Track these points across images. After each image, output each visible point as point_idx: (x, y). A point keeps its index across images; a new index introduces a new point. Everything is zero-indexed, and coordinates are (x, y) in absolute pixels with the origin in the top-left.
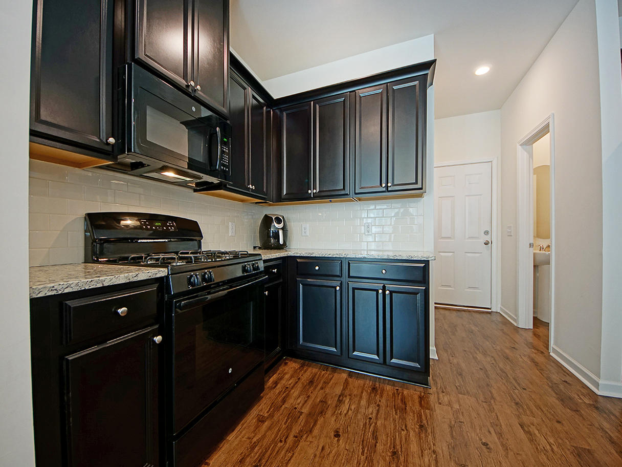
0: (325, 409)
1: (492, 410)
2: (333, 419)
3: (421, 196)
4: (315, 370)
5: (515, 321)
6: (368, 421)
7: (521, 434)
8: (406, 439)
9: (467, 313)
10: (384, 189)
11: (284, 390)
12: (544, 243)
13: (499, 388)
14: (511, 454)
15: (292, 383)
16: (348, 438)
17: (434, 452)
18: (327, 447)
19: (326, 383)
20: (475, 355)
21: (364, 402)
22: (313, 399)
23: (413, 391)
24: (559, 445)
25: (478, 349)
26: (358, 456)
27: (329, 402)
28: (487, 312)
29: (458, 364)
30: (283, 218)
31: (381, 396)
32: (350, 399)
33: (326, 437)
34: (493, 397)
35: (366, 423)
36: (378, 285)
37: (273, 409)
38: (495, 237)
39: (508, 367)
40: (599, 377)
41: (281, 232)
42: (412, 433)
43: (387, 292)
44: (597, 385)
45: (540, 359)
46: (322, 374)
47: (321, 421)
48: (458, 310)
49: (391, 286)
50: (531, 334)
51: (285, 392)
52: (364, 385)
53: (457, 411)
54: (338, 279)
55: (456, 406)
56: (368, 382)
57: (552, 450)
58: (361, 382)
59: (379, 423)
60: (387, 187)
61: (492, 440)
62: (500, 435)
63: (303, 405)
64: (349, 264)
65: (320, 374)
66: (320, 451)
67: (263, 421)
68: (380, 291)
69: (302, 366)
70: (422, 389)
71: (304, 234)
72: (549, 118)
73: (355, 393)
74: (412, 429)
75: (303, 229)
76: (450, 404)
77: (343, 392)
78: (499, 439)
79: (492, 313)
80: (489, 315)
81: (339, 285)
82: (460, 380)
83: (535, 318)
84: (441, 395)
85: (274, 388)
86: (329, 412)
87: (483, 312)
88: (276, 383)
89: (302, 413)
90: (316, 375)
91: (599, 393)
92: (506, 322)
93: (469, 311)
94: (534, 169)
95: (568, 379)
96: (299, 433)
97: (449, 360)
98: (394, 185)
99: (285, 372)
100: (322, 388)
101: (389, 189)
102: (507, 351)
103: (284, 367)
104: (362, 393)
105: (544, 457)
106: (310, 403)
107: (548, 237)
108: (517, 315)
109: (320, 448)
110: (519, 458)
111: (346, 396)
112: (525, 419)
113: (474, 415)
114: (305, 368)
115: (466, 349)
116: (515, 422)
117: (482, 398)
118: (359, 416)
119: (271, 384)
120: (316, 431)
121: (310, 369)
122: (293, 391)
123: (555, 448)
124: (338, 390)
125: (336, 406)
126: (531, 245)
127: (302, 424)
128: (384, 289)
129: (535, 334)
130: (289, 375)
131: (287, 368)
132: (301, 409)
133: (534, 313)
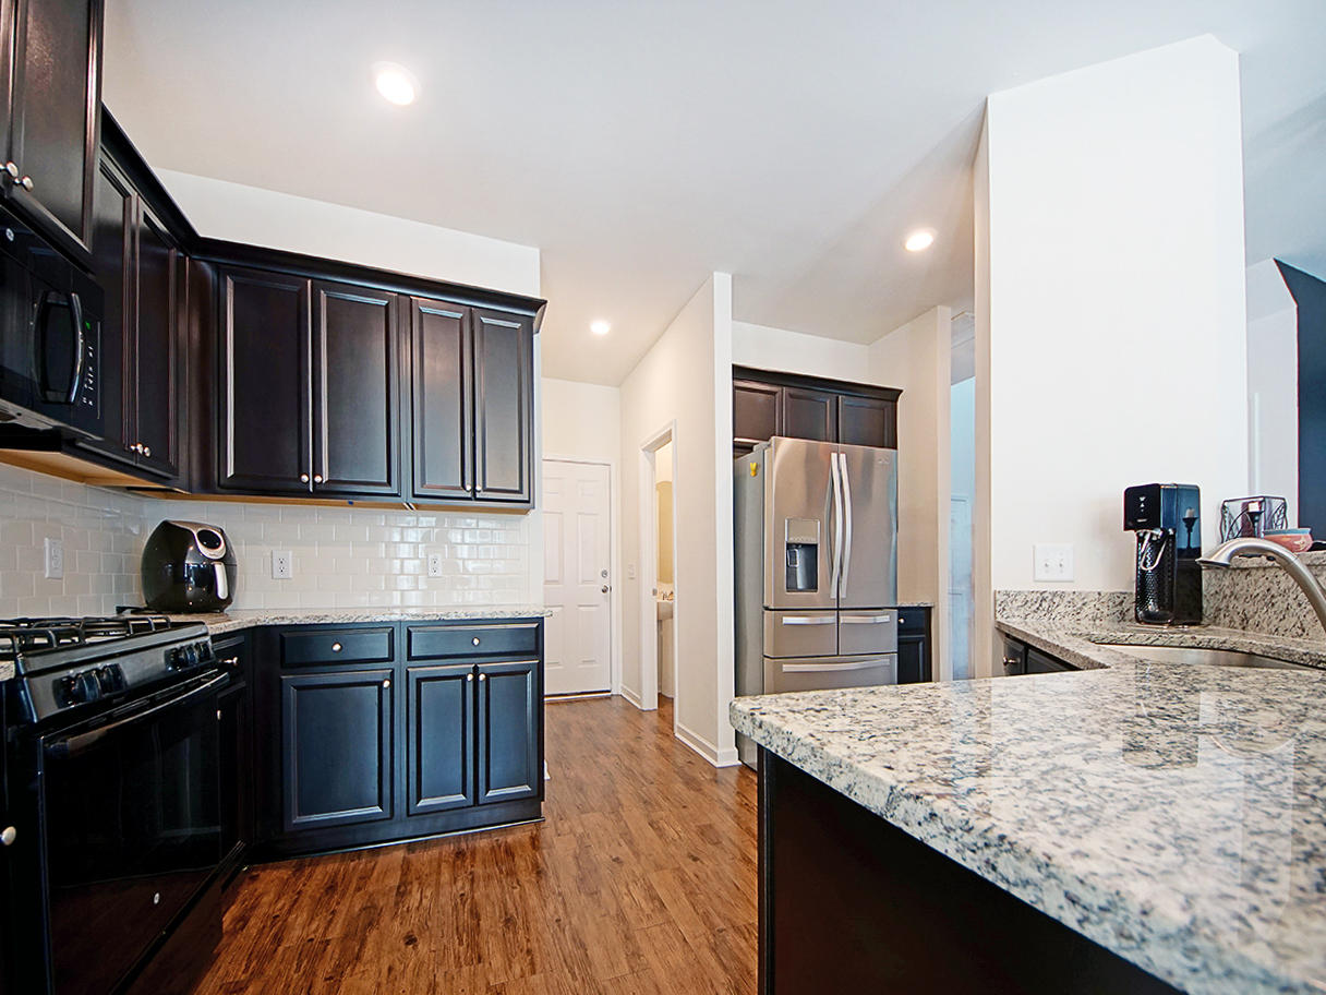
0: (376, 916)
1: (620, 818)
2: (397, 923)
3: (525, 512)
4: (331, 867)
5: (639, 701)
6: (459, 900)
7: (651, 833)
8: (521, 897)
9: (581, 704)
10: (469, 495)
11: (269, 923)
12: (666, 589)
13: (626, 790)
14: (643, 858)
15: (284, 905)
16: (431, 936)
17: (560, 894)
18: (397, 963)
19: (365, 878)
20: (597, 759)
21: (446, 877)
22: (344, 913)
23: (520, 834)
24: (686, 831)
25: (599, 750)
26: (454, 950)
27: (381, 904)
28: (604, 697)
29: (577, 776)
30: (222, 532)
31: (473, 859)
32: (420, 884)
33: (391, 952)
34: (620, 805)
35: (456, 905)
36: (465, 667)
37: (254, 963)
38: (615, 582)
39: (634, 764)
40: (717, 745)
41: (219, 569)
42: (527, 886)
43: (482, 677)
44: (715, 756)
45: (666, 744)
46: (351, 869)
47: (372, 936)
48: (570, 702)
49: (488, 666)
50: (655, 715)
51: (273, 926)
52: (440, 853)
53: (582, 836)
54: (386, 665)
55: (580, 830)
56: (446, 847)
57: (680, 837)
58: (435, 852)
59: (477, 895)
60: (474, 490)
61: (624, 851)
62: (630, 843)
63: (326, 929)
64: (409, 633)
65: (346, 871)
66: (386, 974)
67: (241, 989)
68: (470, 677)
69: (299, 869)
70: (533, 827)
71: (277, 574)
72: (671, 423)
73: (427, 871)
74: (527, 882)
75: (276, 564)
76: (572, 831)
77: (404, 879)
78: (630, 848)
79: (613, 698)
80: (608, 701)
81: (389, 677)
82: (582, 796)
83: (660, 695)
84: (559, 825)
85: (242, 929)
86: (386, 917)
87: (601, 698)
88: (243, 920)
89: (328, 942)
90: (336, 874)
91: (717, 766)
92: (629, 707)
93: (584, 700)
94: (657, 485)
95: (692, 759)
96: (334, 971)
97: (565, 775)
98: (485, 490)
99: (256, 894)
100: (358, 889)
101: (478, 496)
102: (632, 744)
103: (251, 886)
104: (440, 866)
105: (674, 848)
106: (340, 921)
107: (671, 581)
108: (640, 692)
109: (385, 970)
110: (651, 858)
111: (411, 883)
112: (654, 816)
113: (601, 832)
114: (307, 872)
115: (585, 754)
116: (644, 823)
117: (608, 809)
118: (443, 900)
119: (231, 923)
120: (368, 953)
121: (319, 870)
122: (294, 916)
123: (682, 835)
124: (394, 881)
125: (397, 904)
126: (655, 592)
127: (336, 956)
128: (476, 671)
129: (660, 715)
130: (272, 895)
131: (260, 886)
132: (324, 934)
133: (660, 687)
